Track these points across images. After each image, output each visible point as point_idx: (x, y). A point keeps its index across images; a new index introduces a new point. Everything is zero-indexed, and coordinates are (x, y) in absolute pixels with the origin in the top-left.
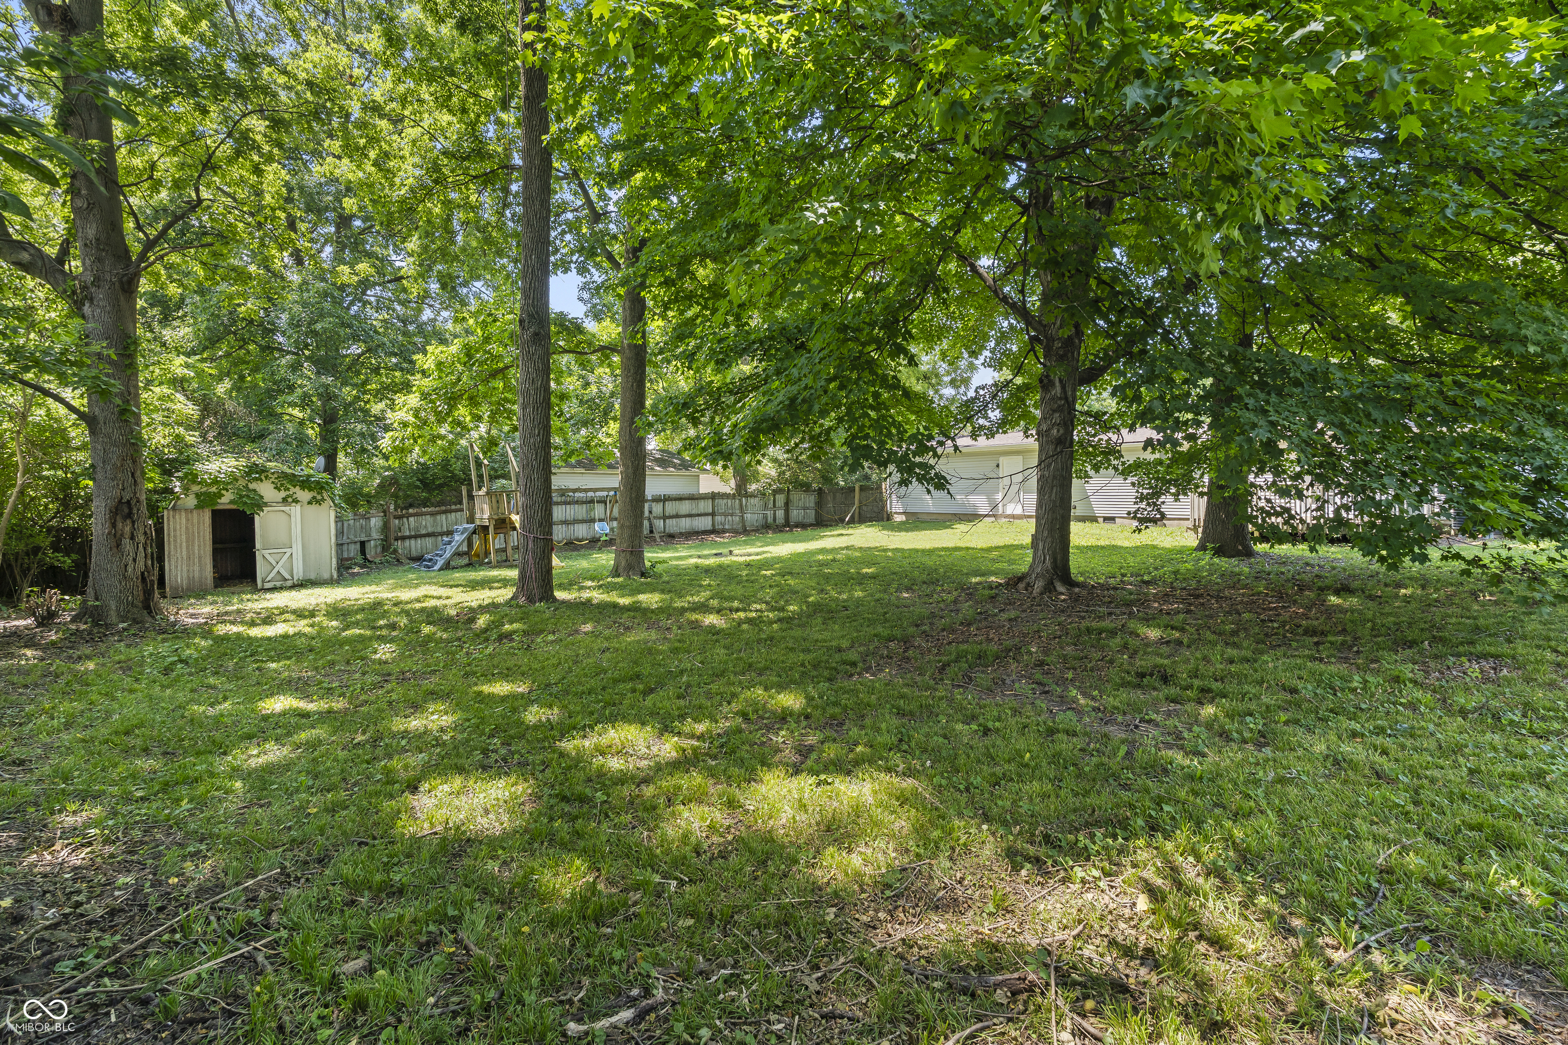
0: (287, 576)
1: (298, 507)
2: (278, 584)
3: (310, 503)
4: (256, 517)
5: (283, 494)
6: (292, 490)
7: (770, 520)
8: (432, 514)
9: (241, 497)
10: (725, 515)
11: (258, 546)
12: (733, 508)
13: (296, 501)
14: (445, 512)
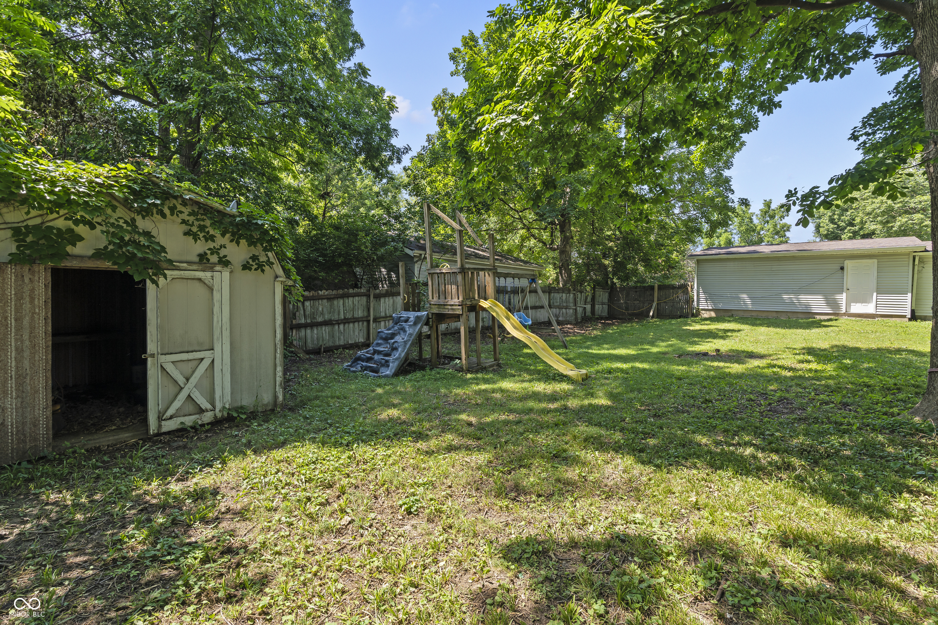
0: (205, 404)
1: (226, 274)
2: (189, 421)
3: (246, 267)
4: (150, 287)
5: (201, 247)
6: (220, 240)
7: (589, 313)
8: (330, 299)
9: (123, 243)
10: (560, 307)
11: (151, 346)
12: (567, 301)
13: (224, 262)
14: (343, 296)
